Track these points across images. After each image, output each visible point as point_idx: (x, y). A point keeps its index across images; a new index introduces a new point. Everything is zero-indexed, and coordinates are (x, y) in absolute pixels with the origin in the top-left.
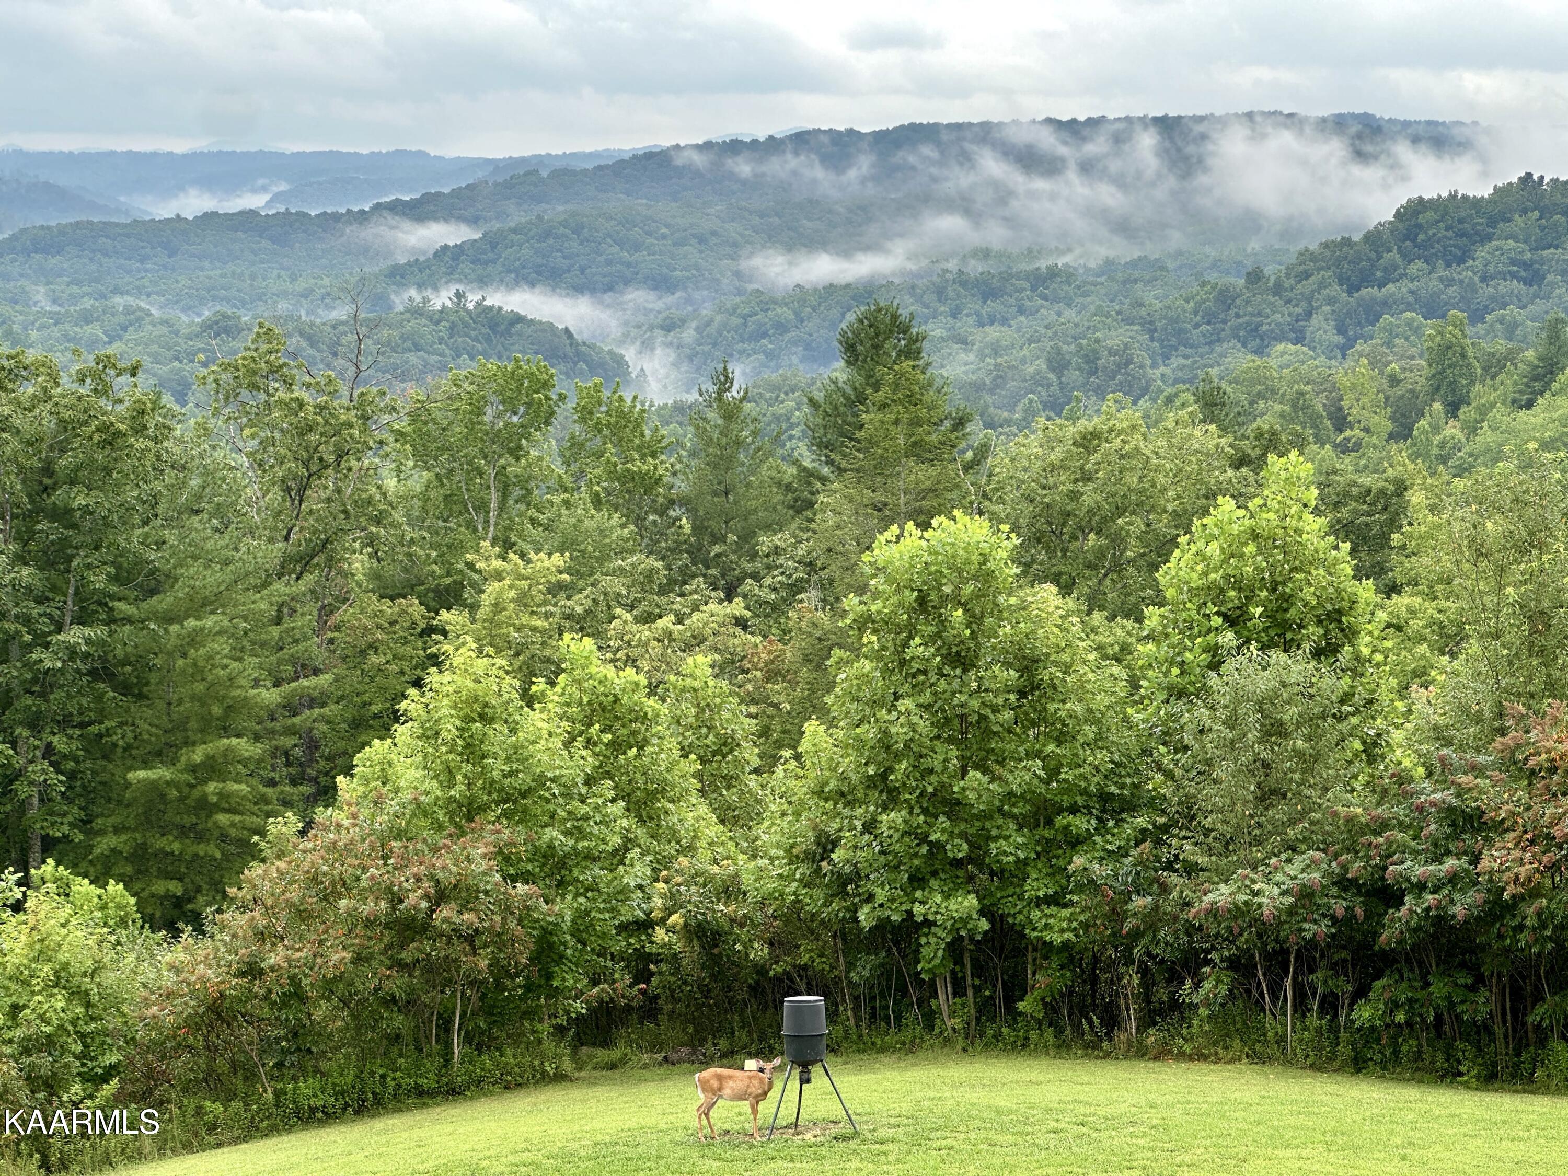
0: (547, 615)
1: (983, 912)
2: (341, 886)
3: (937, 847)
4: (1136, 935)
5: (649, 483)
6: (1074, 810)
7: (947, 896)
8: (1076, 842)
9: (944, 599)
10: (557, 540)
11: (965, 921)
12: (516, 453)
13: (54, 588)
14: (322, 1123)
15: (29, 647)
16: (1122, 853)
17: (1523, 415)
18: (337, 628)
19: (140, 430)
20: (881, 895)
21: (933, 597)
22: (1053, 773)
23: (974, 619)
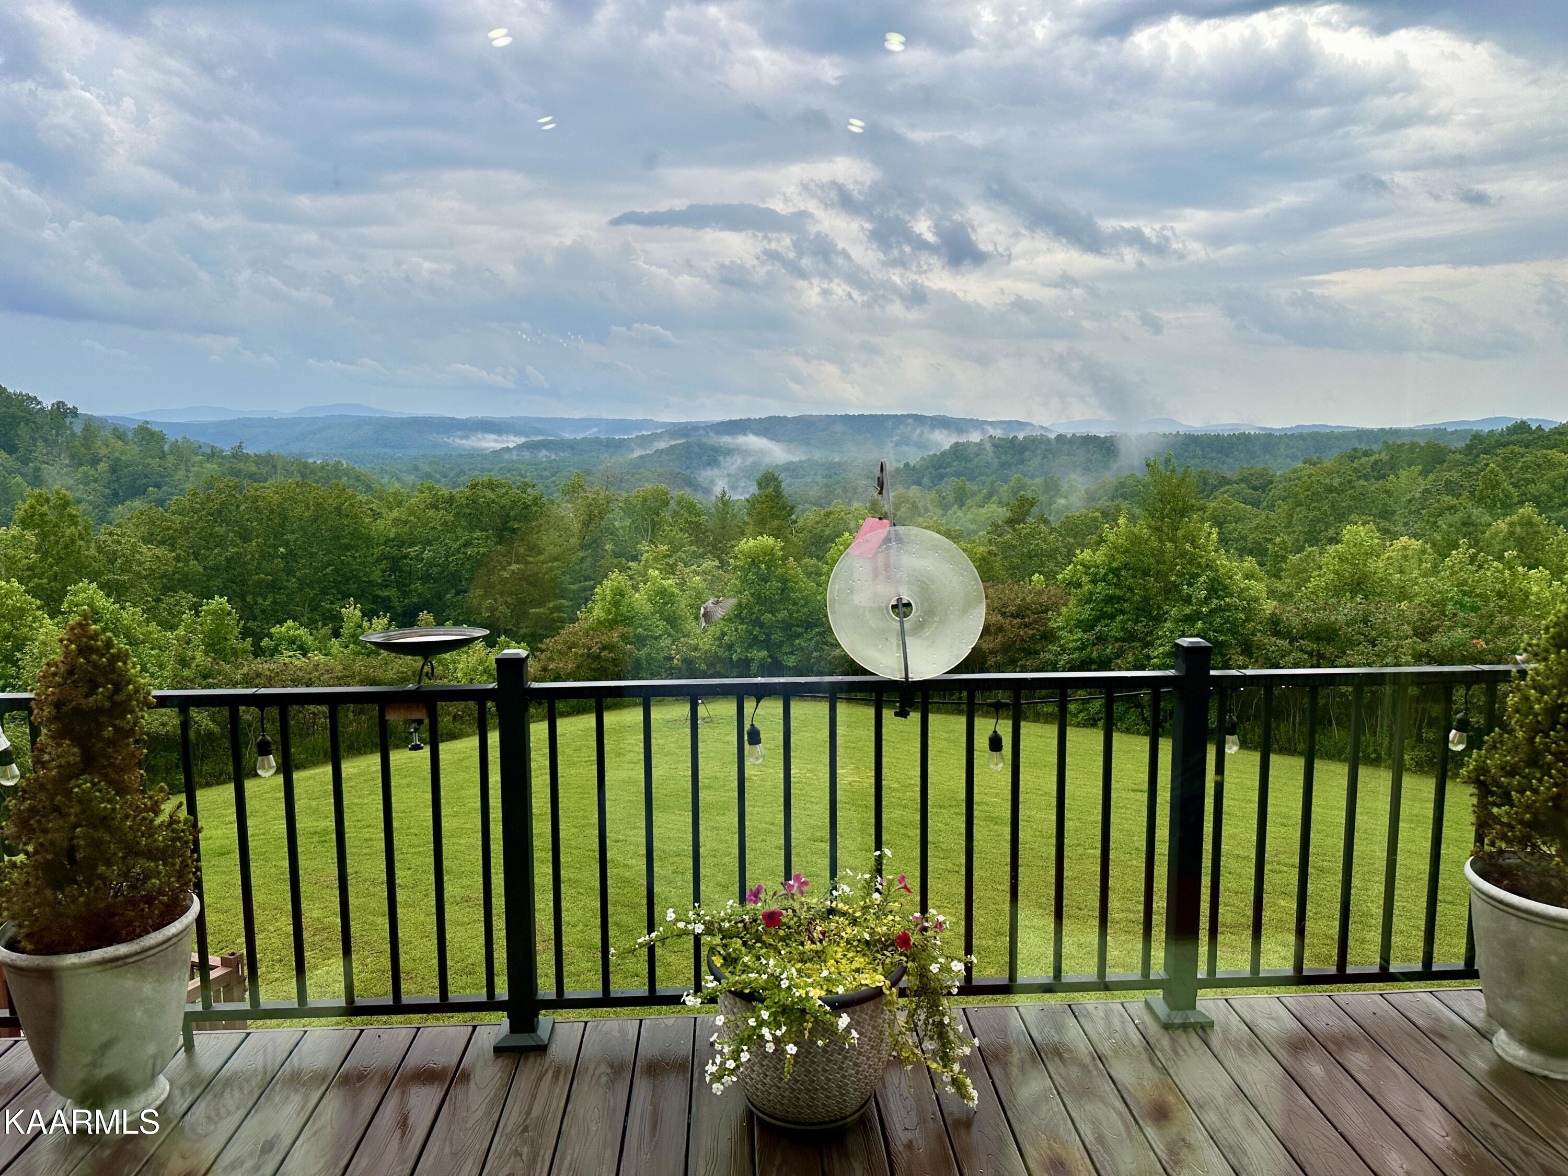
0: (662, 564)
1: (770, 657)
2: (574, 645)
3: (756, 636)
4: (814, 664)
5: (698, 525)
6: (798, 626)
7: (758, 651)
8: (798, 636)
9: (760, 561)
10: (667, 542)
11: (763, 659)
12: (658, 514)
13: (508, 552)
14: (566, 716)
15: (500, 570)
16: (812, 639)
17: (981, 509)
18: (600, 566)
19: (536, 504)
20: (739, 650)
21: (756, 560)
22: (791, 615)
23: (768, 567)
